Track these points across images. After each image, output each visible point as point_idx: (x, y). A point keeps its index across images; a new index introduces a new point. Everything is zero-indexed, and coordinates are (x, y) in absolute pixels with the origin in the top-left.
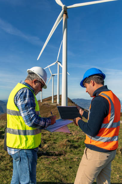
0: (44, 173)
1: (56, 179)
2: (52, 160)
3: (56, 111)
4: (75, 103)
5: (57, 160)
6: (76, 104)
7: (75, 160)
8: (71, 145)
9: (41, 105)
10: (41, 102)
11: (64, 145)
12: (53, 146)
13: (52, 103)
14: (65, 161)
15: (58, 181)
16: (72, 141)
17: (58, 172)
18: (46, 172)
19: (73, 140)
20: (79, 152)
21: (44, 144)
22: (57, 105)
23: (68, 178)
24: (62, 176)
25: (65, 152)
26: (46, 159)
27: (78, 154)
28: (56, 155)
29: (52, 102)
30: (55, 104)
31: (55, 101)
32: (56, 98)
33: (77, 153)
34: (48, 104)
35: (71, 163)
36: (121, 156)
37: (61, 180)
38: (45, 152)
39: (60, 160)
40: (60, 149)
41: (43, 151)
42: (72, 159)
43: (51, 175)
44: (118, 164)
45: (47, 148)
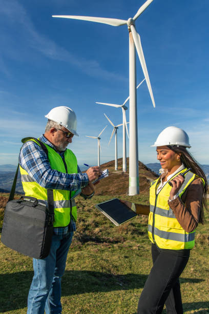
0: (87, 261)
1: (102, 269)
2: (102, 247)
3: (121, 183)
4: (150, 170)
5: (110, 248)
6: (153, 172)
7: (134, 248)
8: (133, 230)
11: (123, 230)
12: (108, 230)
13: (115, 171)
14: (121, 250)
15: (104, 271)
16: (137, 225)
17: (107, 261)
18: (91, 259)
19: (139, 224)
20: (144, 239)
21: (95, 227)
22: (123, 173)
23: (119, 269)
24: (111, 266)
25: (124, 239)
26: (94, 246)
27: (143, 241)
28: (110, 242)
29: (116, 169)
30: (119, 173)
31: (120, 168)
32: (122, 163)
33: (141, 240)
35: (128, 252)
36: (207, 247)
37: (109, 271)
38: (94, 237)
39: (113, 247)
40: (116, 235)
41: (91, 236)
42: (130, 247)
43: (97, 264)
44: (201, 256)
45: (98, 232)
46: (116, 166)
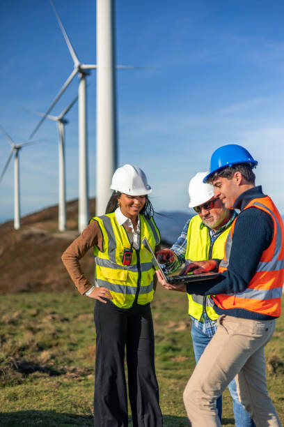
0: (45, 397)
2: (65, 380)
5: (80, 381)
9: (19, 238)
10: (17, 225)
12: (67, 356)
13: (60, 232)
21: (38, 351)
26: (48, 379)
29: (61, 226)
31: (72, 224)
34: (42, 235)
38: (43, 366)
39: (87, 380)
41: (37, 364)
43: (63, 401)
45: (48, 361)
46: (62, 219)
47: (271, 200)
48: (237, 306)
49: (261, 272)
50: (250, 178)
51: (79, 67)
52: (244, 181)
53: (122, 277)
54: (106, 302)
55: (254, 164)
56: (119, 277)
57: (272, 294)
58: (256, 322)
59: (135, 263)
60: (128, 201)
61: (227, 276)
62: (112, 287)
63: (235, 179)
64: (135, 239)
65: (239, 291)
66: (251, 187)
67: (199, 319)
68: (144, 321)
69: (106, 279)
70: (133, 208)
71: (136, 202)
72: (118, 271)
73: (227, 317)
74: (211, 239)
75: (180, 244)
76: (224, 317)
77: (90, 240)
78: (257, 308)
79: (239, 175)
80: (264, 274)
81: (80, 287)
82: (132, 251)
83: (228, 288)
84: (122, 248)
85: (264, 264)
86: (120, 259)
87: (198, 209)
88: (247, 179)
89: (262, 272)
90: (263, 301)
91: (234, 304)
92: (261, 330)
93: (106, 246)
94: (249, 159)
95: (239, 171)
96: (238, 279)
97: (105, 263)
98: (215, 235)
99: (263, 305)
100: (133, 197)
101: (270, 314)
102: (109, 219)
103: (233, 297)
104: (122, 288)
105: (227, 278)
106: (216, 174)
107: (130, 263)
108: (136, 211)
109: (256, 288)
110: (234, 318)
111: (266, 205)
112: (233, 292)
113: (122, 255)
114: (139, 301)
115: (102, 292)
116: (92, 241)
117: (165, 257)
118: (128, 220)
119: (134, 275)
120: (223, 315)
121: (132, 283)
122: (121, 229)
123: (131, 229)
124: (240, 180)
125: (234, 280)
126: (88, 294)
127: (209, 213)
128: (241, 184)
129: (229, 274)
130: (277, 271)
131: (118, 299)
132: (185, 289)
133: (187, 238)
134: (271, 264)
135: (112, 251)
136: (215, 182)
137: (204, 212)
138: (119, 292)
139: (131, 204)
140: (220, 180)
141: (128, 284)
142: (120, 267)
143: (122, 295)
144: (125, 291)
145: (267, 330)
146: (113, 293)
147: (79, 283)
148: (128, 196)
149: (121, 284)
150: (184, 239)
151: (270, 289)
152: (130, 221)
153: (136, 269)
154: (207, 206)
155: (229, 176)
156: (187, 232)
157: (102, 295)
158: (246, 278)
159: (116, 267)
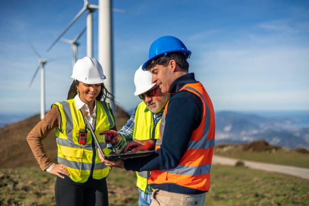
47: (202, 85)
48: (169, 181)
49: (191, 149)
50: (184, 66)
51: (88, 6)
52: (178, 68)
53: (79, 154)
54: (64, 178)
55: (188, 54)
56: (76, 154)
57: (201, 170)
58: (186, 196)
59: (90, 142)
60: (85, 88)
61: (160, 153)
62: (69, 164)
63: (170, 67)
64: (91, 121)
65: (171, 168)
66: (184, 73)
67: (144, 190)
68: (97, 193)
69: (65, 156)
70: (90, 95)
71: (92, 89)
72: (74, 149)
73: (161, 191)
74: (154, 121)
75: (129, 126)
76: (158, 191)
77: (51, 122)
78: (187, 182)
79: (173, 63)
80: (194, 152)
81: (42, 164)
82: (87, 132)
83: (161, 165)
84: (79, 129)
85: (193, 142)
86: (77, 139)
87: (142, 96)
88: (181, 67)
89: (191, 151)
90: (193, 176)
91: (167, 179)
92: (191, 203)
93: (64, 127)
94: (183, 49)
95: (174, 59)
96: (170, 156)
97: (65, 143)
98: (158, 117)
99: (193, 180)
100: (89, 85)
101: (199, 189)
102: (68, 104)
103: (166, 173)
104: (78, 164)
105: (160, 155)
106: (153, 62)
107: (86, 142)
108: (91, 97)
109: (187, 165)
110: (166, 193)
111: (197, 90)
112: (165, 168)
113: (78, 135)
114: (93, 176)
115: (61, 168)
116: (53, 123)
117: (109, 137)
118: (85, 105)
119: (89, 153)
120: (157, 189)
121: (87, 159)
122: (79, 113)
123: (87, 113)
124: (174, 67)
125: (166, 157)
126: (48, 170)
127: (152, 100)
128: (175, 71)
129: (162, 152)
130: (206, 149)
131: (75, 174)
132: (123, 166)
133: (135, 121)
134: (201, 142)
135: (69, 132)
136: (152, 69)
137: (147, 99)
138: (75, 168)
139: (87, 92)
140: (157, 67)
141: (84, 161)
142: (77, 146)
143: (78, 170)
144: (80, 167)
145: (196, 203)
146: (69, 169)
147: (41, 161)
148: (85, 85)
149: (77, 161)
150: (132, 122)
151: (199, 166)
152: (87, 105)
153: (91, 148)
154: (150, 93)
155: (164, 63)
156: (135, 115)
157: (60, 172)
158: (177, 156)
159: (73, 145)
